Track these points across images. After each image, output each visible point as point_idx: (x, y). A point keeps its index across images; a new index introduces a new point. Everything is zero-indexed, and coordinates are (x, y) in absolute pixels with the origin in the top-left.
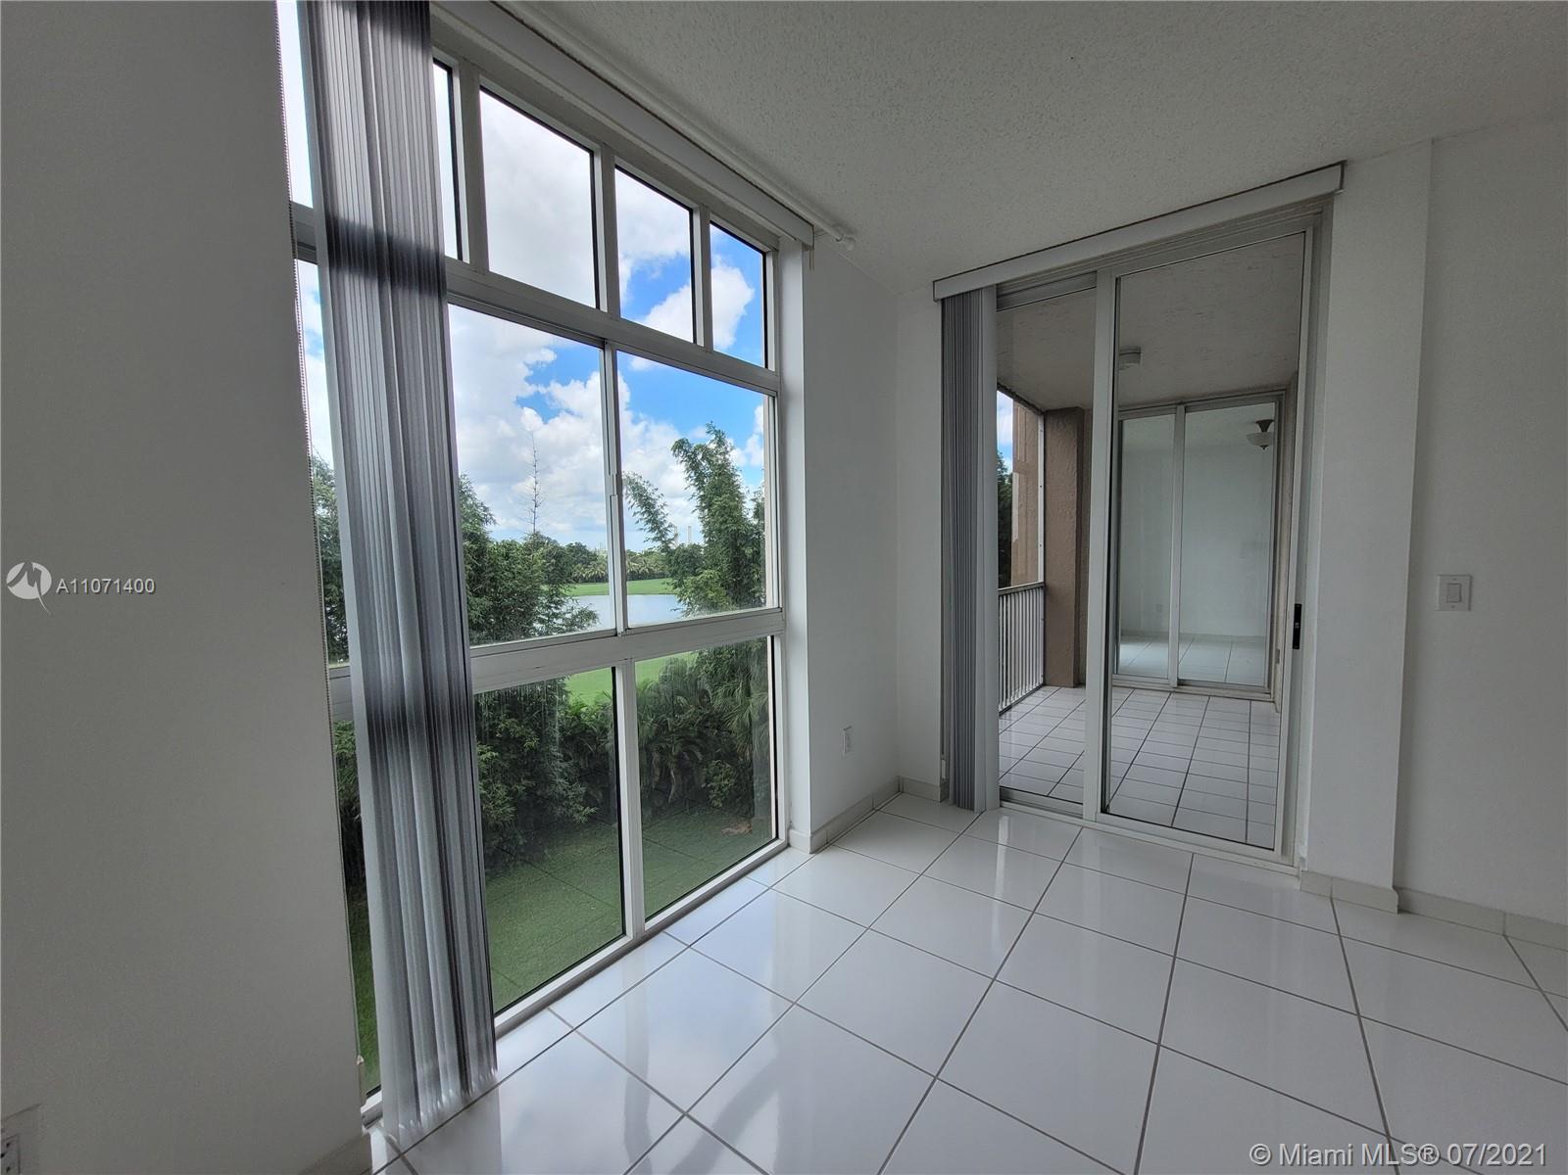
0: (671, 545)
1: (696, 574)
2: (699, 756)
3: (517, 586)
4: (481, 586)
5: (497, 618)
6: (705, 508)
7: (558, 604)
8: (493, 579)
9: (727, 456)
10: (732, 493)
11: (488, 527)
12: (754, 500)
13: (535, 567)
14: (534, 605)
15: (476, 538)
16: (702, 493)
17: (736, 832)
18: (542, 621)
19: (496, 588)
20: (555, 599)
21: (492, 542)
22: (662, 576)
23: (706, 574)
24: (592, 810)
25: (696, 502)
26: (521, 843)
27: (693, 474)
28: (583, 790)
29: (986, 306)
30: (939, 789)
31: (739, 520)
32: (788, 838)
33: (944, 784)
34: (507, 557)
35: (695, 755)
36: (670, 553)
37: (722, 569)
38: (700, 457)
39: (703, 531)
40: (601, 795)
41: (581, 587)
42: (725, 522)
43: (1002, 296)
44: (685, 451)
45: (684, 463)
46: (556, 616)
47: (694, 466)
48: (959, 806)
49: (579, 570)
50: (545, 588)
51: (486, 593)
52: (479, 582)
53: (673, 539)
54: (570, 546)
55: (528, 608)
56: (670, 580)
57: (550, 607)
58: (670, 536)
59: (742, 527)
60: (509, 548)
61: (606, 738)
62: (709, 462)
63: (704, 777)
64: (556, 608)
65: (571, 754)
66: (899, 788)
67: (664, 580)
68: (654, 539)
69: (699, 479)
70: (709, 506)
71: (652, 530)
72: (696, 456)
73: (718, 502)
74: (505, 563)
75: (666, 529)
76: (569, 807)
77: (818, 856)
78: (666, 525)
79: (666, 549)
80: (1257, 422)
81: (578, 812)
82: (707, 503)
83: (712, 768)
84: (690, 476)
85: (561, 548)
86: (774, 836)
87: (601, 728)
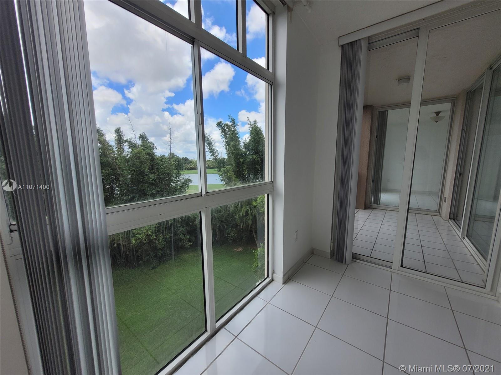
0: (217, 158)
1: (224, 167)
2: (226, 226)
3: (166, 171)
4: (153, 171)
5: (159, 181)
6: (227, 145)
7: (179, 177)
8: (157, 168)
9: (235, 128)
10: (236, 140)
11: (155, 151)
12: (244, 143)
13: (171, 165)
14: (171, 177)
15: (151, 155)
16: (226, 140)
17: (238, 250)
18: (174, 183)
19: (158, 171)
20: (178, 175)
21: (156, 156)
22: (213, 168)
23: (228, 167)
24: (191, 243)
25: (224, 143)
26: (169, 253)
27: (223, 134)
28: (188, 237)
29: (364, 47)
30: (330, 254)
31: (239, 149)
32: (272, 277)
33: (332, 252)
34: (162, 161)
35: (224, 226)
36: (216, 160)
37: (233, 166)
38: (226, 128)
39: (227, 153)
40: (194, 238)
41: (186, 171)
42: (234, 150)
43: (371, 42)
44: (221, 126)
45: (220, 130)
46: (178, 181)
47: (224, 131)
48: (338, 261)
49: (186, 166)
50: (175, 171)
51: (155, 173)
52: (153, 169)
53: (217, 156)
54: (183, 158)
55: (169, 178)
56: (216, 169)
57: (176, 178)
58: (216, 154)
59: (240, 152)
60: (162, 158)
61: (196, 220)
62: (229, 130)
63: (227, 233)
64: (178, 178)
65: (184, 225)
66: (312, 252)
67: (214, 169)
68: (211, 155)
69: (226, 135)
70: (229, 145)
71: (210, 152)
72: (224, 127)
73: (232, 143)
74: (161, 163)
75: (215, 152)
76: (184, 242)
77: (286, 286)
78: (215, 151)
79: (215, 159)
80: (435, 113)
81: (187, 244)
82: (228, 144)
83: (230, 230)
84: (222, 135)
85: (180, 159)
86: (266, 276)
87: (194, 217)
